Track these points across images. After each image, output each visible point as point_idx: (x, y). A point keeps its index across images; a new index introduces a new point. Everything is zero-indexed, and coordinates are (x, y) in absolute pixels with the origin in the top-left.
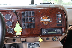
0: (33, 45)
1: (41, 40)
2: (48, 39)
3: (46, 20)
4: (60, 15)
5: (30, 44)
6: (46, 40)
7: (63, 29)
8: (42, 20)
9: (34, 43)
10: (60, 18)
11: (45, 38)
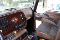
0: (11, 38)
1: (15, 32)
3: (15, 20)
4: (22, 15)
6: (18, 31)
8: (13, 21)
10: (22, 17)
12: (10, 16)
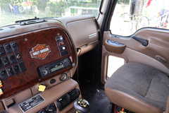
0: (30, 103)
1: (42, 88)
2: (53, 81)
4: (61, 38)
5: (25, 104)
6: (51, 85)
7: (71, 58)
9: (31, 100)
10: (62, 43)
11: (48, 82)
12: (26, 40)
